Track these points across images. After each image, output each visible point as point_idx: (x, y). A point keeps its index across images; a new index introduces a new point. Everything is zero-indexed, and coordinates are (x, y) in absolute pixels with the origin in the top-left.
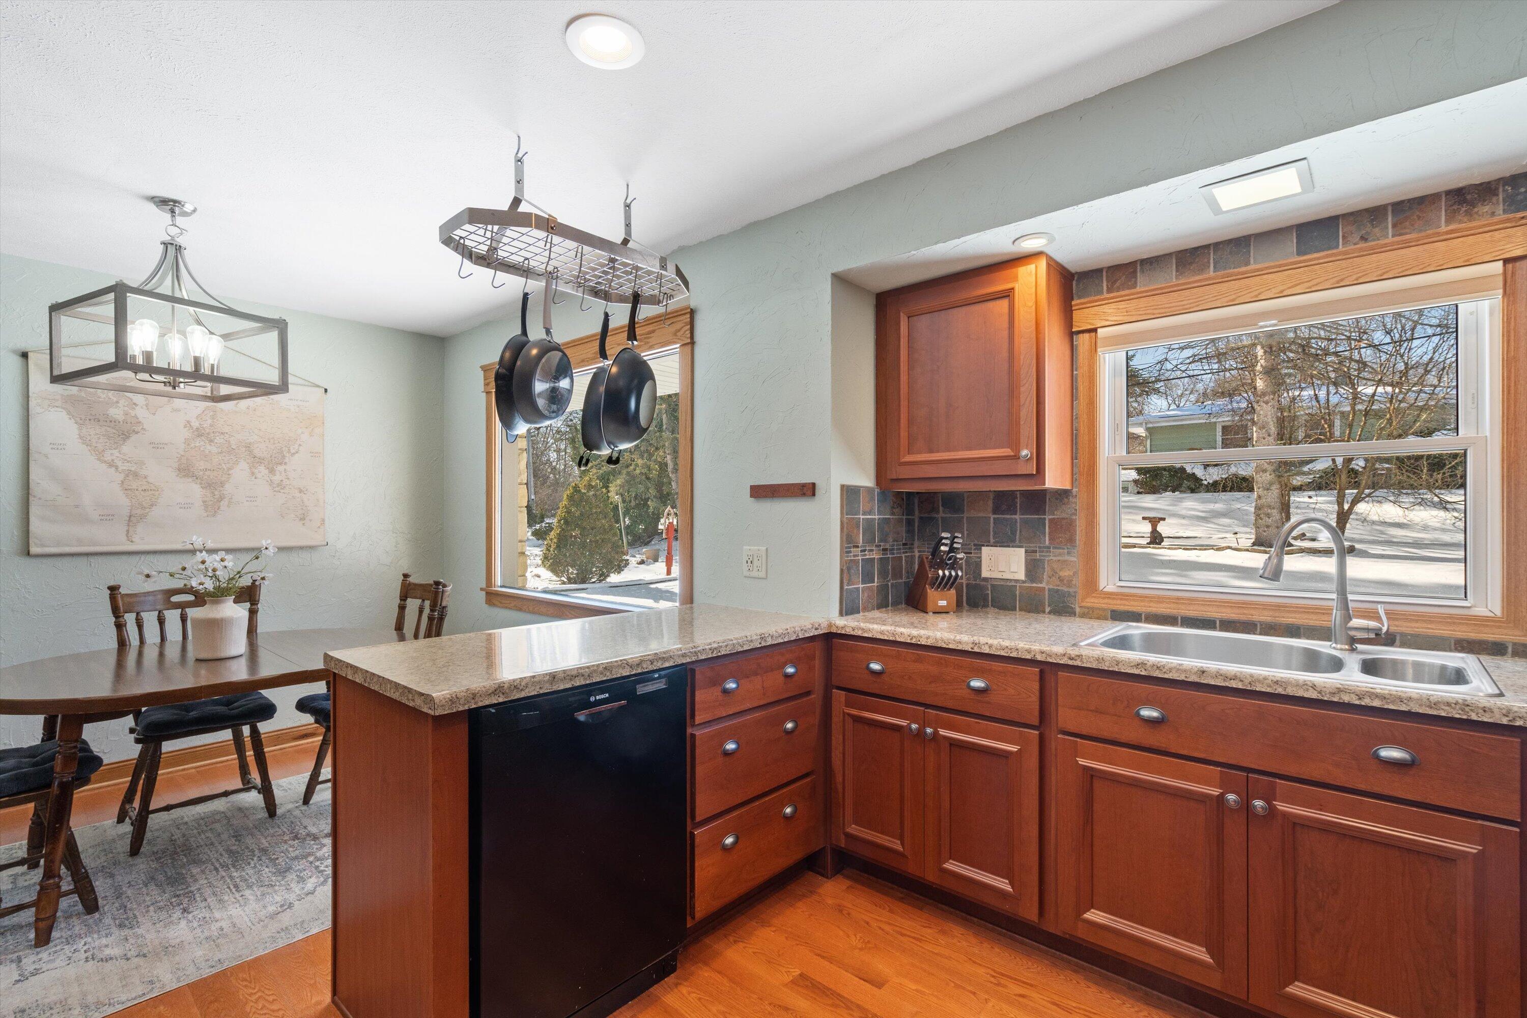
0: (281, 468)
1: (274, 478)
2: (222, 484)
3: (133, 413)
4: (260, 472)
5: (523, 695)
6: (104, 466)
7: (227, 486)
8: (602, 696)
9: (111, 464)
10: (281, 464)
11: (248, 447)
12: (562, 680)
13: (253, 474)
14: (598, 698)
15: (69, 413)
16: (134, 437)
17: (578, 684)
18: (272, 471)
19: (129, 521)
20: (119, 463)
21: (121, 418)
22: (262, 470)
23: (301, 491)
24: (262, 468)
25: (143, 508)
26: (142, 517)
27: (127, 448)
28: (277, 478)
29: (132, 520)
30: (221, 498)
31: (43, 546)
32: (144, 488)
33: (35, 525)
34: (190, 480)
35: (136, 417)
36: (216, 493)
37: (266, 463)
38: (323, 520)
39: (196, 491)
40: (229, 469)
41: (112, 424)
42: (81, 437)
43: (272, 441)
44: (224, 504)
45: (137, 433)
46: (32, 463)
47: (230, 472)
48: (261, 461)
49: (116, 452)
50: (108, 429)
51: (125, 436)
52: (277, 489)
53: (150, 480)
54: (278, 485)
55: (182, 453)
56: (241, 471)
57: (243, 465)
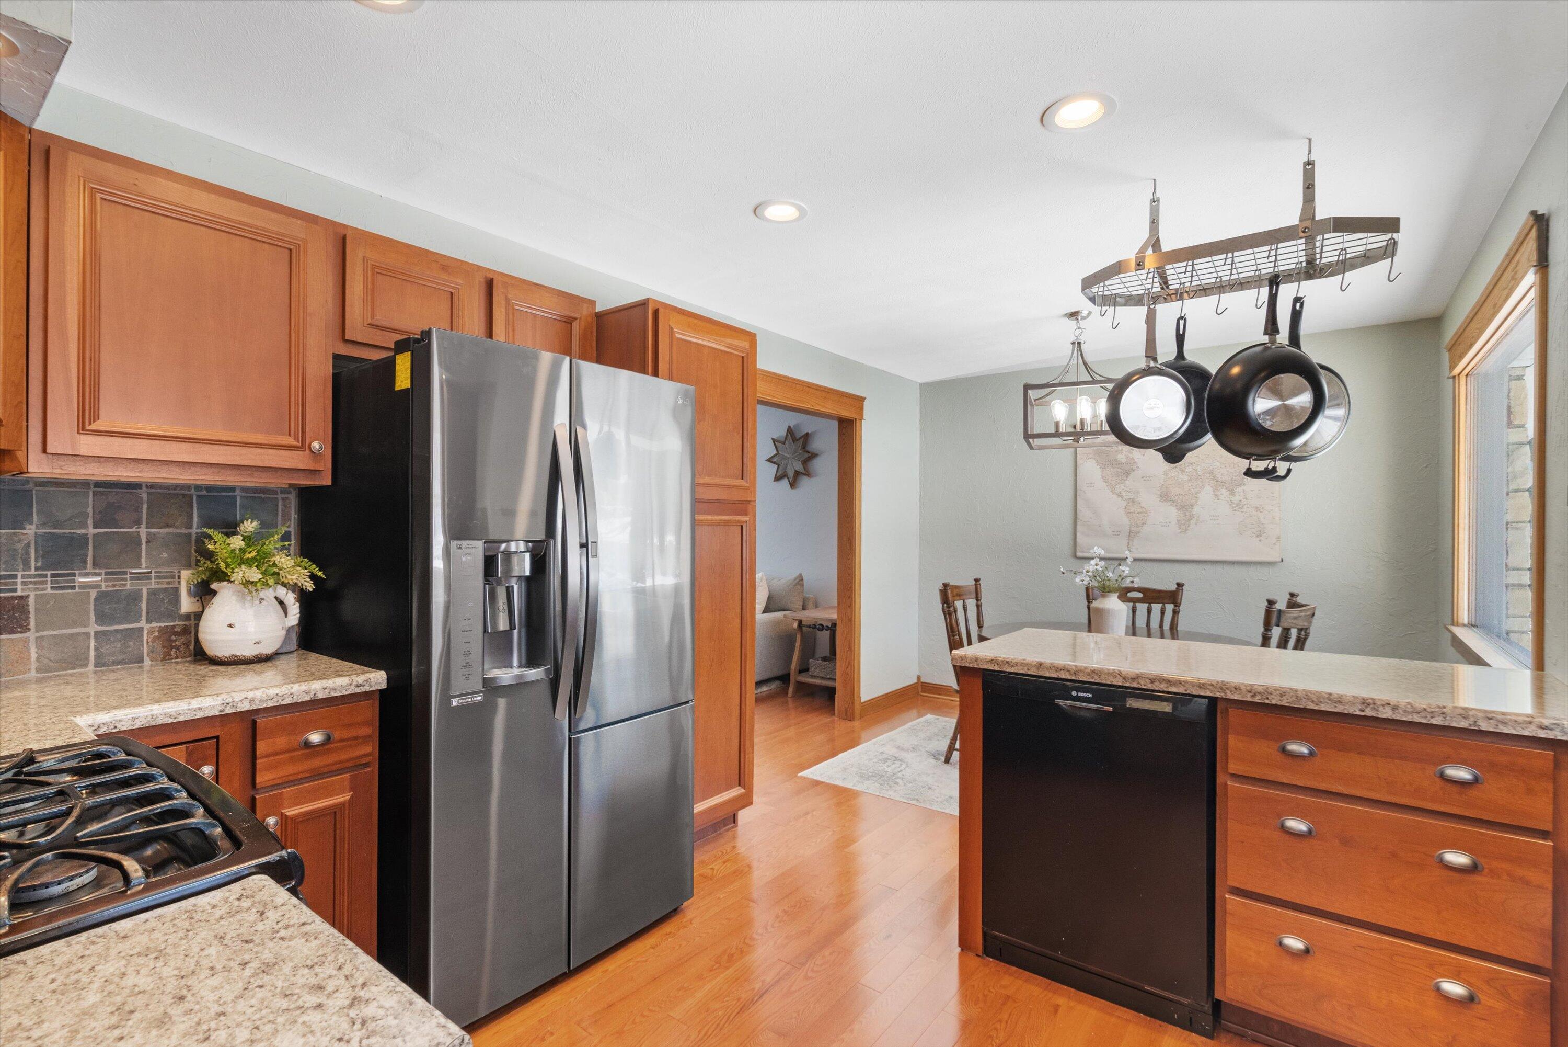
0: (1239, 489)
1: (1233, 499)
2: (1192, 506)
3: (1131, 456)
4: (1222, 494)
5: (1013, 670)
6: (1115, 496)
7: (1196, 508)
8: (1085, 695)
9: (1119, 495)
10: (1239, 485)
11: (1211, 472)
12: (1047, 669)
13: (1216, 495)
14: (1080, 694)
15: (1097, 462)
16: (1133, 474)
17: (1063, 677)
18: (1232, 493)
19: (1129, 536)
20: (1124, 494)
21: (1124, 460)
22: (1224, 492)
23: (1257, 509)
24: (1224, 491)
25: (1138, 526)
26: (1138, 532)
27: (1128, 482)
28: (1236, 499)
29: (1132, 535)
30: (1191, 518)
31: (1083, 552)
32: (1139, 511)
33: (1080, 539)
34: (1169, 504)
35: (1133, 459)
36: (1187, 513)
37: (1227, 485)
38: (1279, 537)
39: (1173, 513)
40: (1197, 493)
41: (1120, 466)
42: (1103, 477)
43: (1232, 466)
44: (1193, 522)
45: (1134, 470)
46: (1078, 497)
47: (1198, 495)
48: (1223, 484)
49: (1122, 486)
50: (1119, 470)
51: (1127, 473)
52: (1237, 508)
53: (1142, 505)
54: (1238, 505)
55: (1163, 483)
56: (1206, 494)
57: (1208, 489)
